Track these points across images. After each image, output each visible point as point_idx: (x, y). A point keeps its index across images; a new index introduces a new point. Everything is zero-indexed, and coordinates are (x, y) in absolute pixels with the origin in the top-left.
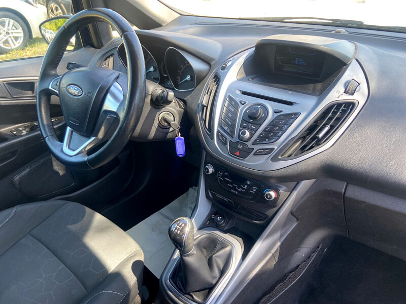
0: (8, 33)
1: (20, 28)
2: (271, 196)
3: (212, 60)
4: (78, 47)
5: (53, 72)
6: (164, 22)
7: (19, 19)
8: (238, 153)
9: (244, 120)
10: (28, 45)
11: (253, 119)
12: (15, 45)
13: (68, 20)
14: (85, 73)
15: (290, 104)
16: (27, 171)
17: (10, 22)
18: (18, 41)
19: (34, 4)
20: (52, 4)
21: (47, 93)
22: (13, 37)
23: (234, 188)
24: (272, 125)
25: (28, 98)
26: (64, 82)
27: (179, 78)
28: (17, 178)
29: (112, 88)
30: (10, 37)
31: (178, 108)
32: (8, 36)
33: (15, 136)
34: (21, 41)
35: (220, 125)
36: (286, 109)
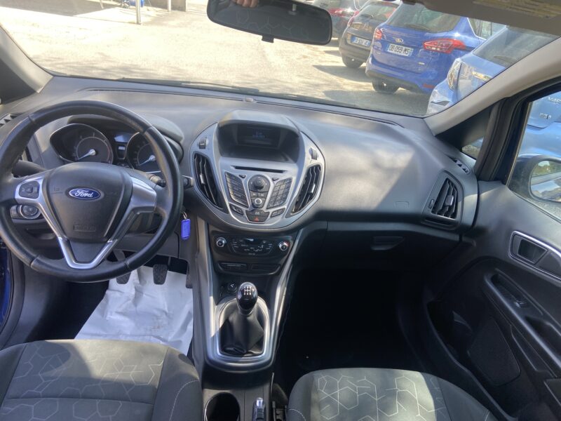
8: (257, 219)
9: (251, 191)
11: (260, 188)
15: (281, 172)
35: (230, 200)
36: (281, 177)
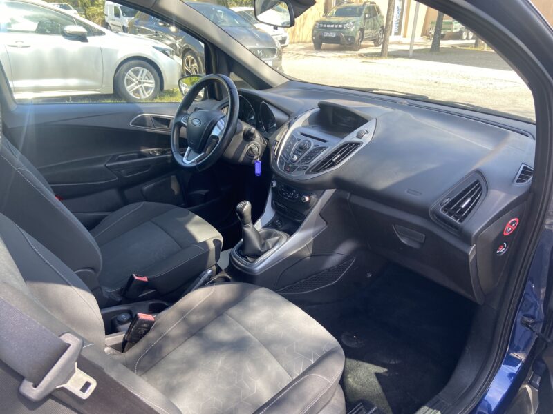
0: (140, 83)
1: (153, 79)
2: (305, 200)
3: (292, 113)
4: (205, 99)
5: (185, 112)
6: (275, 85)
7: (153, 69)
8: (288, 170)
9: (296, 150)
10: (158, 97)
11: (302, 149)
12: (144, 95)
13: (201, 78)
14: (205, 112)
15: (325, 141)
16: (152, 185)
17: (144, 71)
18: (149, 92)
19: (171, 56)
20: (189, 57)
21: (179, 125)
22: (145, 87)
23: (286, 196)
24: (311, 153)
25: (164, 130)
26: (191, 117)
27: (269, 125)
28: (145, 188)
29: (219, 123)
30: (141, 87)
31: (263, 144)
32: (139, 86)
33: (151, 156)
34: (151, 92)
35: (282, 153)
36: (321, 144)
